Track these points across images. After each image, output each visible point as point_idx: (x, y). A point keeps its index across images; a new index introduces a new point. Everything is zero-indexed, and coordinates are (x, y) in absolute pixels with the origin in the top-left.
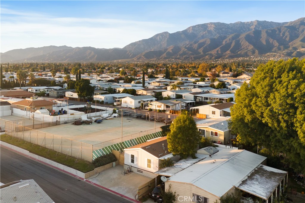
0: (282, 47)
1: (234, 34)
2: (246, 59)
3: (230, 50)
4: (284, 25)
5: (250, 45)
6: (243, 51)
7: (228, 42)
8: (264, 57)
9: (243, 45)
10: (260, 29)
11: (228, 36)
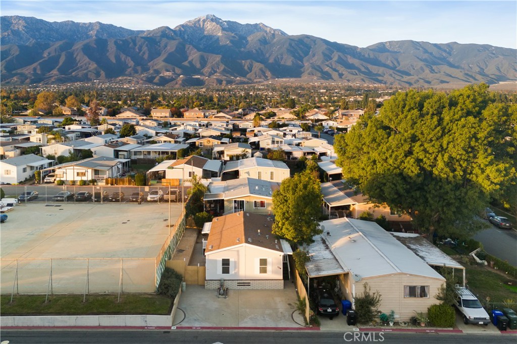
0: (139, 68)
1: (64, 41)
2: (86, 85)
3: (58, 69)
4: (139, 34)
5: (92, 63)
6: (80, 71)
7: (53, 54)
8: (114, 82)
9: (79, 61)
10: (105, 36)
11: (51, 43)
